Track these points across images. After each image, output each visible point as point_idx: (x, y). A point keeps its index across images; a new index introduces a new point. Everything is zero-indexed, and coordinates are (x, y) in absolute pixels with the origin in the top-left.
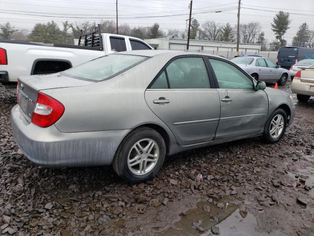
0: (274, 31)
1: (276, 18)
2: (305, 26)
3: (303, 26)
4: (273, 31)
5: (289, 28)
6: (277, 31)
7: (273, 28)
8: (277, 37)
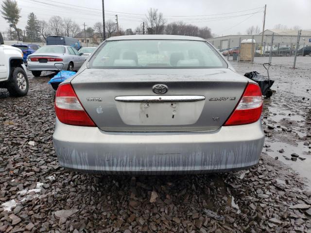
0: (6, 18)
1: (4, 5)
2: (33, 16)
3: (31, 16)
4: (4, 19)
5: (20, 17)
6: (9, 19)
7: (4, 16)
8: (11, 26)
